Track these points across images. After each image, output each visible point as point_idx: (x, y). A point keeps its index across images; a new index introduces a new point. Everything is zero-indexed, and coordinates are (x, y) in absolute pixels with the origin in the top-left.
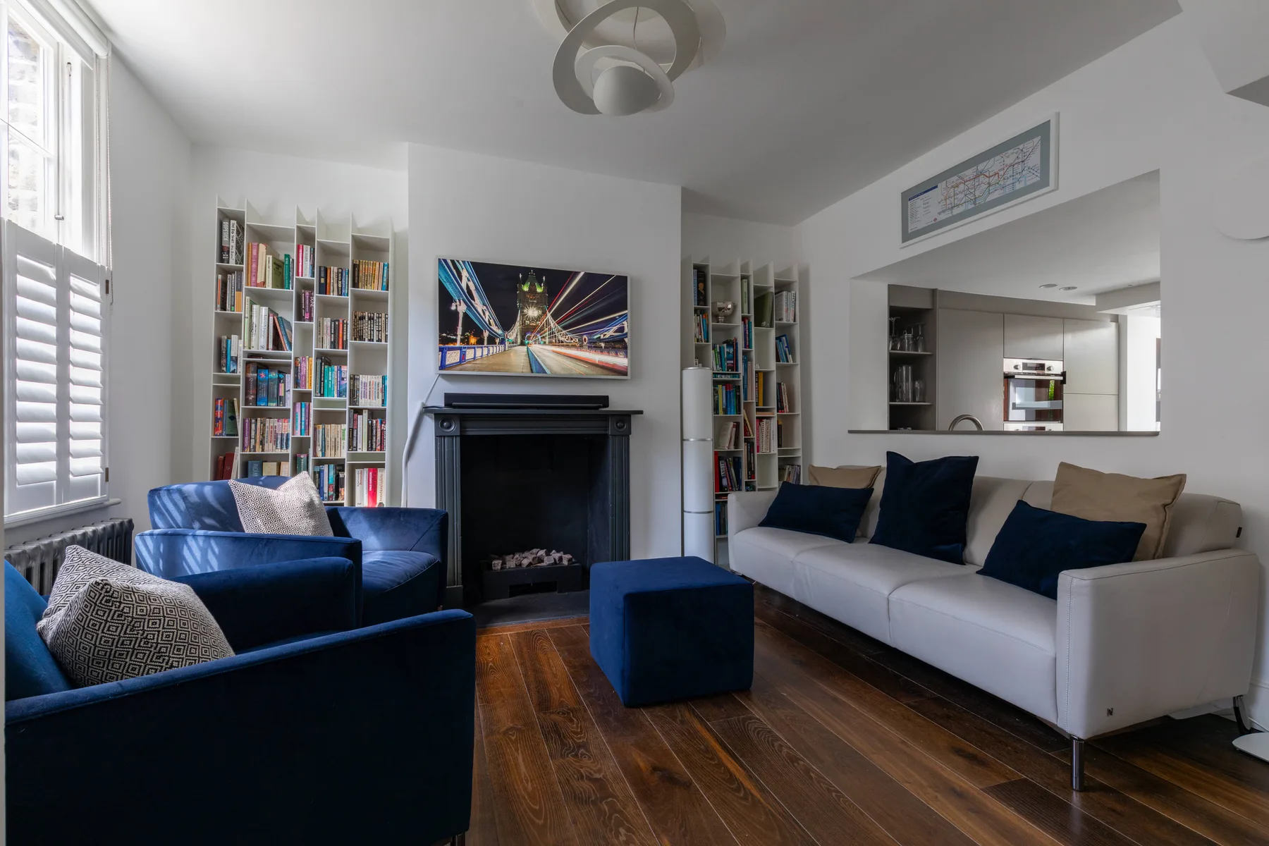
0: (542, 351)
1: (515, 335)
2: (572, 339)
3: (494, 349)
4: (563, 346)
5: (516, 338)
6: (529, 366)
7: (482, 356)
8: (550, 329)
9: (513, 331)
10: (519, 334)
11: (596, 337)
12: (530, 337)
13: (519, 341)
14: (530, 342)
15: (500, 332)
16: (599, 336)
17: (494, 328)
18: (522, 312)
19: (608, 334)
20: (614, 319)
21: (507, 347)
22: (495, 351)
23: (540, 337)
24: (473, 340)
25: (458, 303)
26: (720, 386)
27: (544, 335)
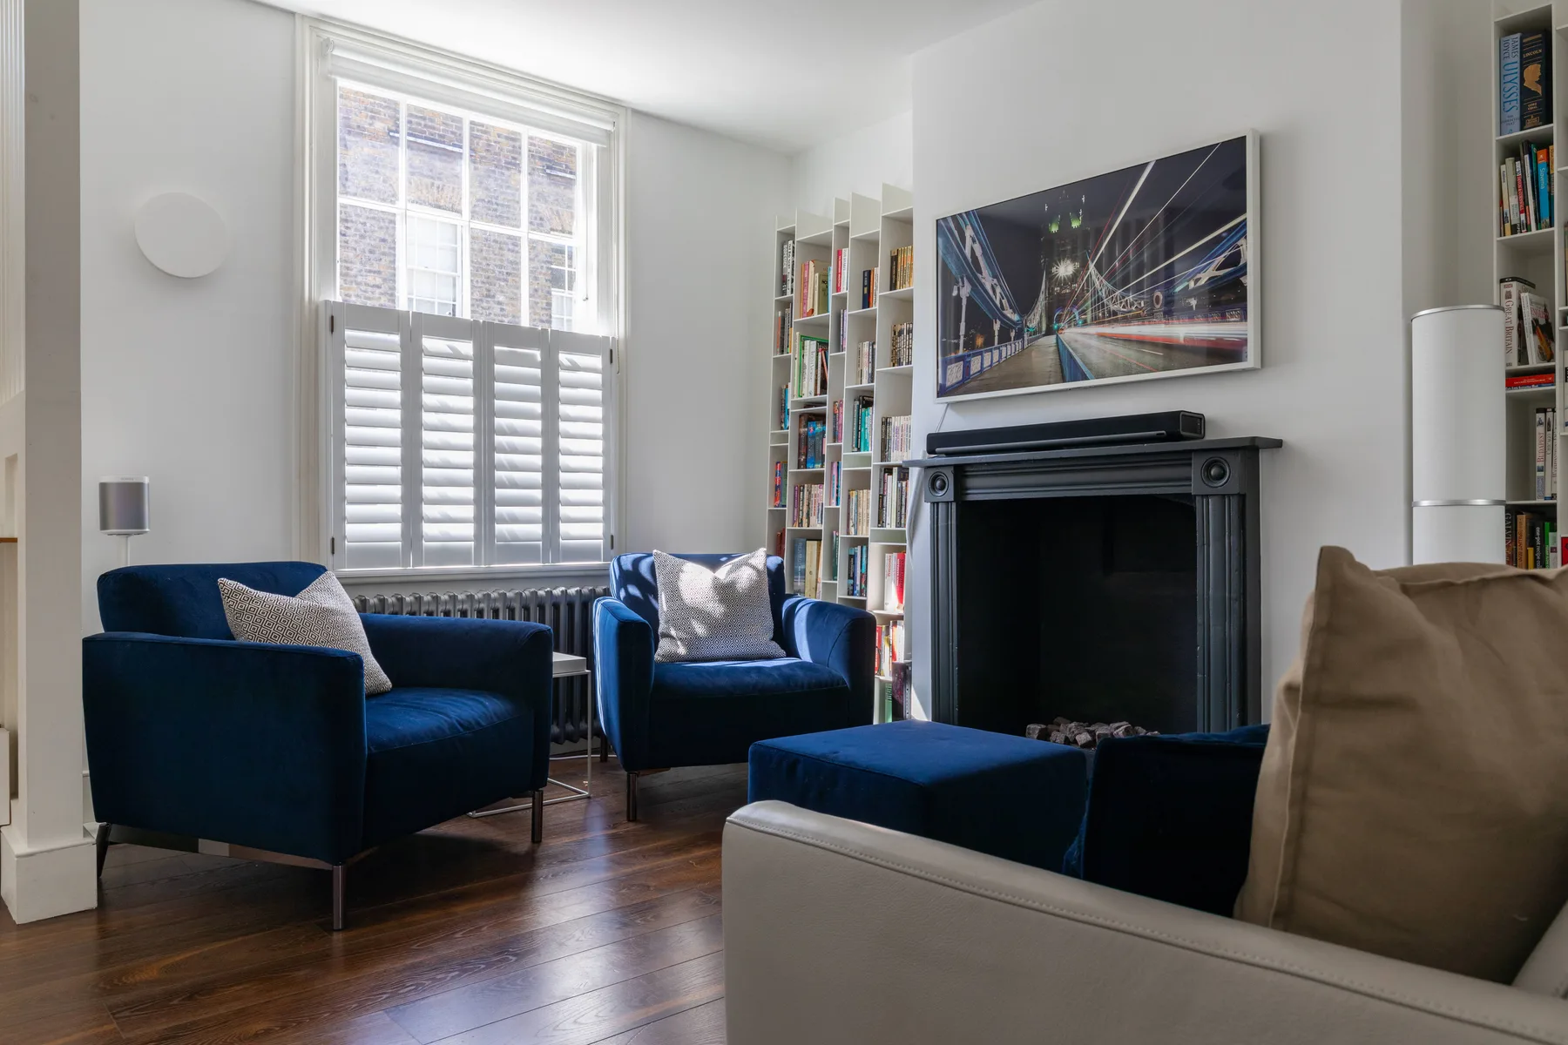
0: (1079, 338)
1: (1038, 317)
2: (1132, 305)
3: (1008, 350)
4: (1116, 321)
5: (1040, 322)
6: (1059, 370)
7: (991, 366)
8: (1095, 292)
9: (1035, 310)
10: (1044, 314)
11: (1179, 289)
12: (1060, 316)
13: (1044, 328)
14: (1062, 324)
15: (1015, 317)
16: (1186, 284)
17: (1009, 313)
18: (1049, 272)
19: (1206, 277)
20: (1219, 239)
21: (1026, 343)
22: (1009, 353)
23: (1077, 313)
24: (980, 341)
25: (961, 284)
27: (1084, 308)
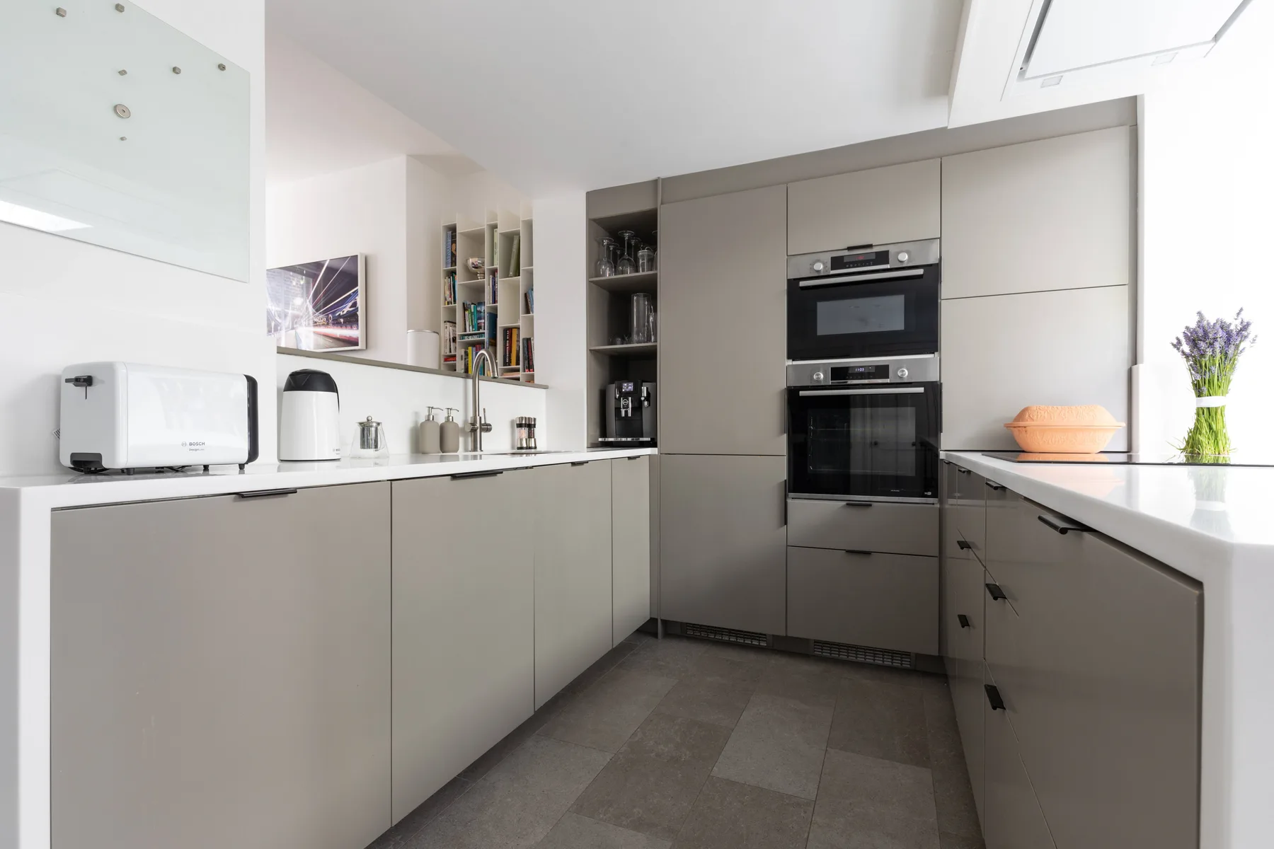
2: (322, 319)
4: (316, 325)
11: (337, 314)
16: (339, 313)
19: (345, 311)
20: (350, 295)
26: (470, 348)
